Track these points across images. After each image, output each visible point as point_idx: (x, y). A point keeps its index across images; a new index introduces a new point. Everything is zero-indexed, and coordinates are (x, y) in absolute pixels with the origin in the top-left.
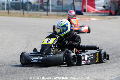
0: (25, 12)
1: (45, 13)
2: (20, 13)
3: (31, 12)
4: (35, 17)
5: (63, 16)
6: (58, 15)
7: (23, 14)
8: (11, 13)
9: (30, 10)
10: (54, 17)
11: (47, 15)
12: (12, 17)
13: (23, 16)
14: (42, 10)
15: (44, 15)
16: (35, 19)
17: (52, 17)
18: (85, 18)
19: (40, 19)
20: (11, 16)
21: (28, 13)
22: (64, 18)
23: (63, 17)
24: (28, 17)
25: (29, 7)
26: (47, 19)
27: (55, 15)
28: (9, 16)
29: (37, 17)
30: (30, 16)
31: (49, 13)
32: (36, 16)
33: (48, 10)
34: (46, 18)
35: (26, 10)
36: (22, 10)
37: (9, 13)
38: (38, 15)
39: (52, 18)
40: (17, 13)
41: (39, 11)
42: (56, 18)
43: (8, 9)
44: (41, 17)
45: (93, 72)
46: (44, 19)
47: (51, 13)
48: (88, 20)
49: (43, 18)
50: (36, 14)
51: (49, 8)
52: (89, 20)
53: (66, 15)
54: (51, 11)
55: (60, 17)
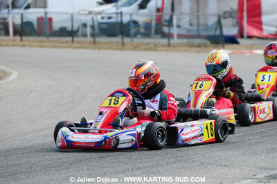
0: (127, 40)
1: (165, 41)
2: (117, 42)
3: (138, 40)
4: (146, 50)
5: (199, 46)
6: (191, 46)
7: (123, 44)
8: (99, 43)
9: (135, 36)
10: (181, 49)
11: (169, 45)
12: (102, 51)
13: (120, 47)
14: (159, 36)
15: (164, 46)
16: (144, 52)
18: (243, 51)
19: (155, 53)
20: (99, 48)
21: (132, 41)
23: (199, 49)
24: (131, 49)
25: (133, 31)
26: (169, 53)
27: (184, 45)
28: (95, 48)
29: (150, 49)
30: (135, 48)
31: (172, 41)
32: (148, 48)
33: (169, 36)
34: (166, 50)
35: (128, 35)
36: (120, 36)
37: (94, 43)
38: (152, 46)
40: (111, 42)
41: (153, 38)
42: (186, 51)
43: (93, 35)
44: (156, 50)
45: (257, 154)
46: (163, 53)
47: (175, 40)
48: (248, 54)
49: (161, 51)
50: (147, 44)
51: (172, 32)
52: (251, 53)
53: (205, 45)
54: (175, 36)
55: (194, 49)
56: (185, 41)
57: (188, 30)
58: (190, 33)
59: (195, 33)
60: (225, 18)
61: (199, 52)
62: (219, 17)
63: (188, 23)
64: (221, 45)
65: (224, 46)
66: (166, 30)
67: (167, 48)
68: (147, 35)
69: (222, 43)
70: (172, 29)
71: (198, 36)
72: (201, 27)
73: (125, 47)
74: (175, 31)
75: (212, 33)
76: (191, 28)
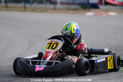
7: (25, 8)
11: (55, 9)
15: (51, 9)
20: (10, 10)
26: (54, 14)
27: (64, 9)
29: (42, 11)
34: (53, 12)
38: (44, 9)
43: (6, 2)
48: (105, 15)
52: (107, 14)
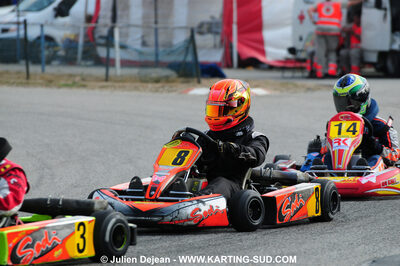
0: (34, 69)
1: (100, 71)
2: (18, 73)
3: (54, 69)
4: (66, 86)
5: (157, 81)
6: (144, 80)
9: (48, 62)
10: (127, 84)
13: (24, 81)
14: (89, 63)
16: (64, 90)
17: (121, 84)
19: (83, 91)
21: (43, 70)
22: (163, 87)
23: (159, 85)
24: (41, 85)
25: (45, 53)
30: (49, 82)
31: (112, 71)
32: (70, 82)
33: (108, 63)
35: (37, 61)
36: (23, 62)
39: (123, 88)
41: (80, 65)
42: (136, 89)
44: (84, 86)
46: (97, 91)
47: (117, 70)
49: (93, 88)
50: (71, 76)
51: (112, 56)
53: (167, 79)
54: (118, 64)
55: (150, 85)
56: (135, 71)
57: (140, 53)
58: (143, 59)
59: (152, 58)
60: (201, 33)
61: (157, 91)
62: (192, 31)
63: (140, 42)
64: (196, 80)
65: (199, 82)
66: (102, 52)
67: (105, 84)
68: (69, 60)
69: (197, 76)
70: (111, 50)
71: (157, 64)
72: (161, 49)
73: (31, 81)
74: (117, 54)
75: (180, 58)
76: (145, 49)
